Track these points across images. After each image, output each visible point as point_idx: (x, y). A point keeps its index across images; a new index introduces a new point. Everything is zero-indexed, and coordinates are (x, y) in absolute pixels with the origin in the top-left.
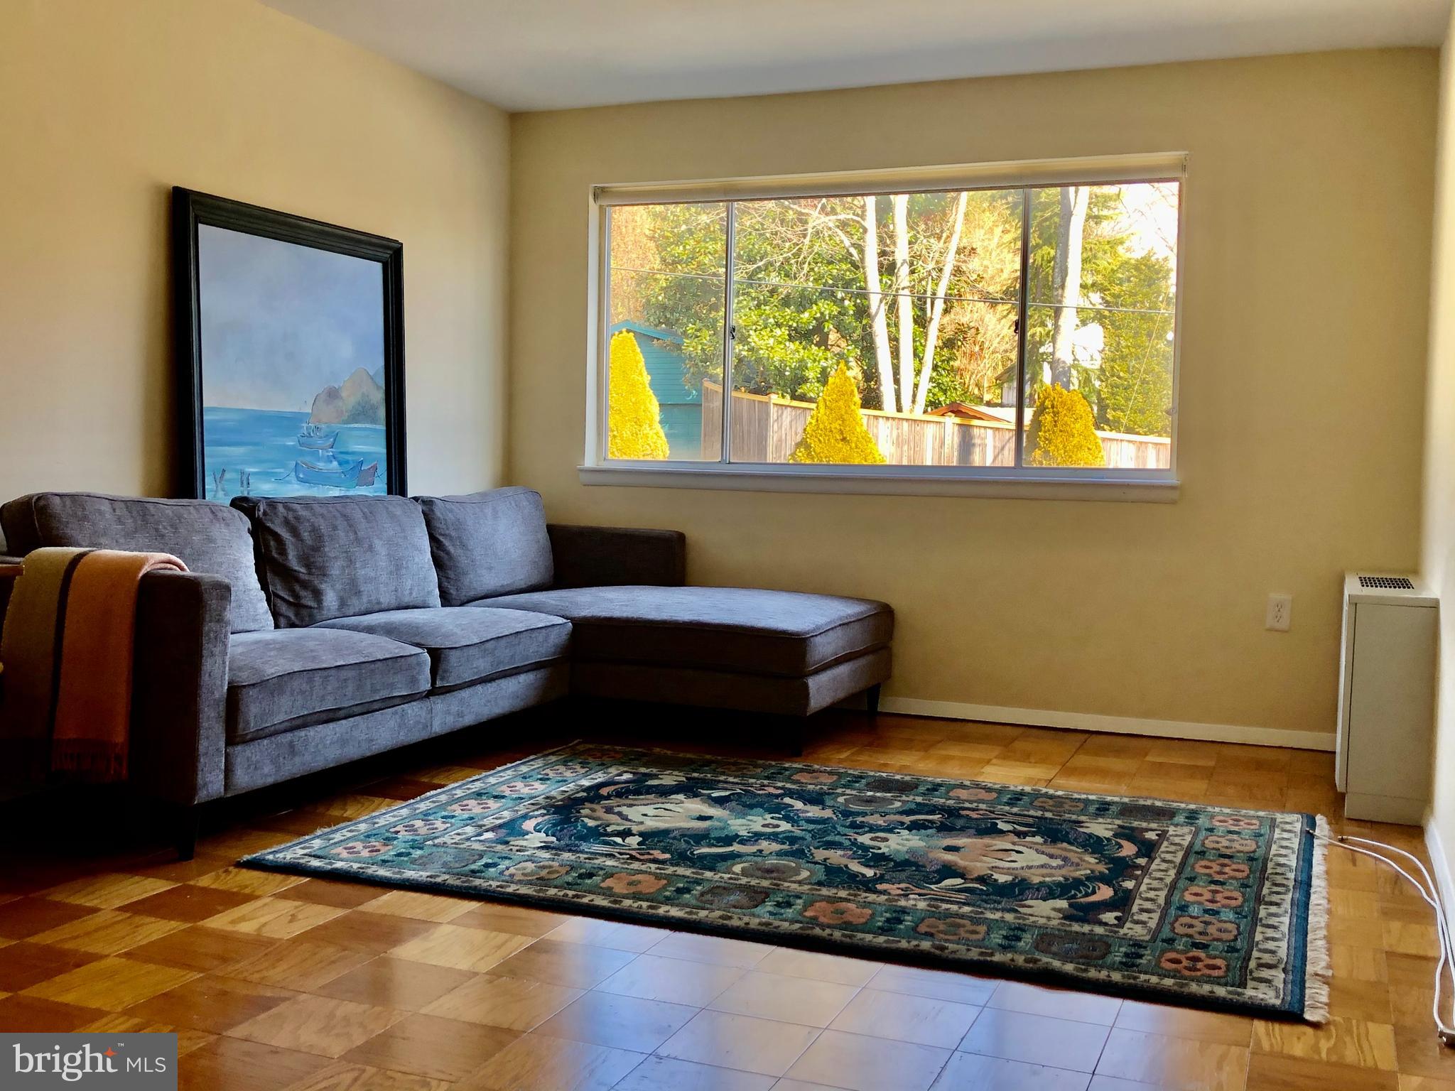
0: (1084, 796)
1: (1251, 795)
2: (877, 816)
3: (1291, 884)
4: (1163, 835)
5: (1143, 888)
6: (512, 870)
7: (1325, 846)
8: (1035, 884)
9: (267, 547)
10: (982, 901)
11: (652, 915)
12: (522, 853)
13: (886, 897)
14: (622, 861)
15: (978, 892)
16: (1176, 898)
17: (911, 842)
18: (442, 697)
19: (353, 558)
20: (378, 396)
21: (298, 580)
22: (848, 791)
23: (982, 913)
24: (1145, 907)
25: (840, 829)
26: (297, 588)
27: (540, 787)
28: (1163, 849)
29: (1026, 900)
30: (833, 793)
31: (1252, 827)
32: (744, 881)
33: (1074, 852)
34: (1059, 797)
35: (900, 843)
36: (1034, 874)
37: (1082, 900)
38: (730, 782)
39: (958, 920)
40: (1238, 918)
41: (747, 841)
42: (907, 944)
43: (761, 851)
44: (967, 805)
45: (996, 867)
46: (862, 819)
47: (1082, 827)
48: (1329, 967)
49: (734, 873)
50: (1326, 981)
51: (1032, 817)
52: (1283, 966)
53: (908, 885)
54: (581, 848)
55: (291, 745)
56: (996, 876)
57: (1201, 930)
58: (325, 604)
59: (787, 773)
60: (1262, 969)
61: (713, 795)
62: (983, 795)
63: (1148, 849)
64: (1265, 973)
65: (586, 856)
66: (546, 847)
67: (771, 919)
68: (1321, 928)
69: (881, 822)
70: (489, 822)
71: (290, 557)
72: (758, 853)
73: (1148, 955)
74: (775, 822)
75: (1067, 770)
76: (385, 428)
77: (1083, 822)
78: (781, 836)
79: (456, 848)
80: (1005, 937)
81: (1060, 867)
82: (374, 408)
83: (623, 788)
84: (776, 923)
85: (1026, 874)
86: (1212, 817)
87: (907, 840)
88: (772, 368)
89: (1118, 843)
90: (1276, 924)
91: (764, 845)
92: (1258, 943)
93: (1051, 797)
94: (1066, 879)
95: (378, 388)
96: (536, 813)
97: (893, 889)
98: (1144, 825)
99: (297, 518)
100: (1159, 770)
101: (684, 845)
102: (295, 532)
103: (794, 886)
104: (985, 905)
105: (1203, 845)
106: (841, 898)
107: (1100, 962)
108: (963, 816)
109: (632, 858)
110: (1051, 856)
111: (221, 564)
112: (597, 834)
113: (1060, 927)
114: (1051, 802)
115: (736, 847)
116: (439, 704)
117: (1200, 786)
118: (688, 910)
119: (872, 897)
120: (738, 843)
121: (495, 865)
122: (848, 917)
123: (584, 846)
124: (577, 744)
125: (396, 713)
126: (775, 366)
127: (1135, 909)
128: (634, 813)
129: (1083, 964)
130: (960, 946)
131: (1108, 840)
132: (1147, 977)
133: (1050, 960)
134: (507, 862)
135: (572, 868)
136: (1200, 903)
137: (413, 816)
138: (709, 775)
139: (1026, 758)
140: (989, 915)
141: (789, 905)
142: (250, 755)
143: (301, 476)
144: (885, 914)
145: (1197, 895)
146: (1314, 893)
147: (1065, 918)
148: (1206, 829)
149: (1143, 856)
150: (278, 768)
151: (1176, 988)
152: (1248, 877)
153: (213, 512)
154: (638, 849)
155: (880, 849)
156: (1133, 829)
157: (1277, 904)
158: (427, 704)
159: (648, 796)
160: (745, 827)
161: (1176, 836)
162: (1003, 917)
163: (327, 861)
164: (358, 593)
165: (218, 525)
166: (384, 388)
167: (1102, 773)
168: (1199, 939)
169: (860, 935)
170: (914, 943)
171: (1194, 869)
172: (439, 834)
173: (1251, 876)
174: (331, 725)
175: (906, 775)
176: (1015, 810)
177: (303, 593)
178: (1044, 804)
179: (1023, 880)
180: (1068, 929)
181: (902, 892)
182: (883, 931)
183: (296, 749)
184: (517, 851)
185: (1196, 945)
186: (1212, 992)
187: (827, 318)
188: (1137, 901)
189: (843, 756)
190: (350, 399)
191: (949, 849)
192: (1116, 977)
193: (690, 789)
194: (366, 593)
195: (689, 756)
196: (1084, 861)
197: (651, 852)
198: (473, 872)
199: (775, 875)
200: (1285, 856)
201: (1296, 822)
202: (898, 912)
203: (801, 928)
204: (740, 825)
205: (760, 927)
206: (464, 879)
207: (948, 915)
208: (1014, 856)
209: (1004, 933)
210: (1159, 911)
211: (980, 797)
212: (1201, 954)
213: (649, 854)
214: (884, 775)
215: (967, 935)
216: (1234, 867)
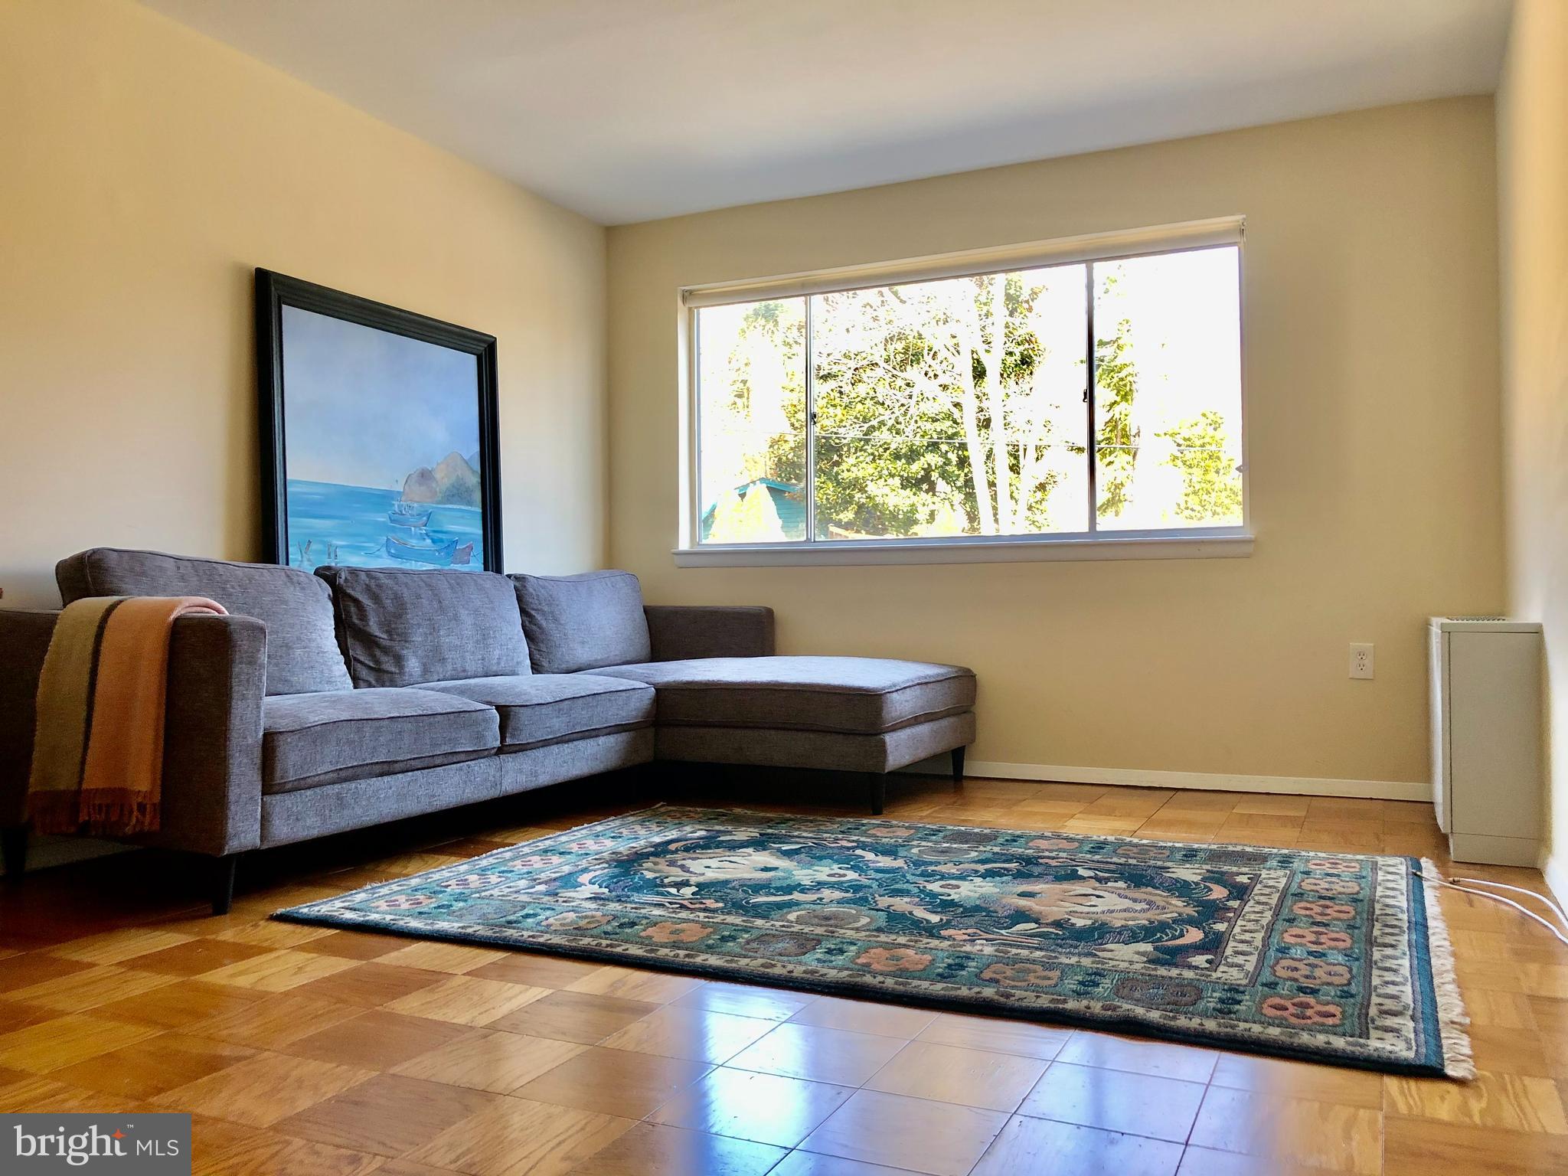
0: (1170, 844)
1: (1347, 842)
2: (951, 865)
3: (1405, 925)
4: (1255, 879)
5: (1237, 930)
6: (551, 920)
7: (1435, 888)
8: (1116, 928)
9: (348, 613)
10: (1057, 945)
11: (688, 964)
12: (568, 904)
13: (950, 943)
14: (671, 910)
15: (1053, 936)
16: (1275, 940)
17: (984, 889)
18: (513, 755)
19: (436, 626)
20: (474, 480)
21: (378, 646)
22: (924, 843)
23: (1056, 957)
24: (1240, 949)
25: (909, 877)
26: (378, 653)
27: (609, 844)
28: (1256, 891)
29: (1105, 944)
30: (908, 845)
31: (1353, 870)
32: (797, 928)
33: (1159, 896)
34: (1143, 845)
35: (969, 891)
36: (1115, 918)
37: (1169, 943)
38: (804, 837)
39: (1028, 965)
40: (1348, 961)
41: (808, 889)
42: (968, 991)
43: (821, 899)
44: (1047, 854)
45: (1074, 912)
46: (933, 868)
47: (1168, 872)
48: (1465, 1014)
49: (788, 921)
50: (1465, 1030)
51: (1115, 863)
52: (1411, 1013)
53: (975, 930)
54: (632, 898)
55: (339, 797)
56: (1073, 920)
57: (1308, 973)
58: (407, 670)
59: (864, 828)
60: (1384, 1016)
61: (783, 848)
62: (1064, 844)
63: (1241, 892)
64: (1391, 1022)
65: (634, 906)
66: (595, 898)
67: (818, 967)
68: (1447, 971)
69: (954, 871)
70: (543, 876)
71: (371, 623)
72: (818, 901)
73: (1247, 1001)
74: (842, 872)
75: (1150, 822)
76: (481, 511)
77: (1169, 868)
78: (846, 885)
79: (502, 900)
80: (1081, 983)
81: (1144, 911)
82: (468, 491)
83: (693, 843)
84: (825, 971)
85: (1106, 918)
86: (1308, 861)
87: (979, 887)
88: (887, 512)
89: (1206, 887)
90: (1394, 967)
91: (826, 893)
92: (1376, 987)
93: (1136, 845)
94: (1151, 922)
95: (474, 472)
96: (597, 867)
97: (959, 934)
98: (1235, 869)
99: (379, 586)
100: (1248, 820)
101: (741, 895)
102: (376, 598)
103: (850, 933)
104: (1060, 950)
105: (1300, 887)
106: (900, 944)
107: (1191, 1009)
108: (1041, 864)
109: (682, 906)
110: (1135, 901)
111: (292, 626)
112: (656, 886)
113: (1144, 971)
114: (1135, 850)
115: (796, 896)
116: (510, 762)
117: (1291, 833)
118: (729, 958)
119: (934, 943)
120: (799, 892)
121: (535, 915)
122: (904, 964)
123: (636, 897)
124: (660, 807)
125: (461, 769)
126: (890, 511)
127: (1229, 951)
128: (696, 866)
129: (1171, 1011)
130: (1028, 993)
131: (1197, 884)
132: (1247, 1026)
133: (1133, 1007)
134: (548, 913)
135: (615, 917)
136: (1301, 945)
137: (469, 872)
138: (783, 831)
139: (1110, 812)
140: (1064, 960)
141: (841, 951)
142: (290, 806)
143: (393, 551)
144: (946, 960)
145: (1299, 938)
146: (1433, 934)
147: (1150, 961)
148: (1301, 872)
149: (1235, 899)
150: (324, 822)
151: (1283, 1038)
152: (1354, 918)
153: (288, 576)
154: (691, 899)
155: (949, 895)
156: (1223, 873)
157: (1392, 946)
158: (496, 760)
159: (717, 850)
160: (809, 877)
161: (1270, 878)
162: (1079, 962)
163: (362, 914)
164: (443, 660)
165: (292, 589)
166: (479, 472)
167: (1190, 825)
168: (1305, 983)
169: (916, 983)
170: (977, 989)
171: (1292, 911)
172: (490, 887)
173: (1358, 917)
174: (386, 779)
175: (986, 829)
176: (1097, 857)
177: (384, 658)
178: (1128, 852)
179: (1103, 924)
180: (1152, 973)
181: (969, 938)
182: (942, 977)
183: (345, 802)
184: (564, 902)
185: (1302, 990)
186: (1328, 1043)
187: (934, 468)
188: (1231, 944)
189: (925, 814)
190: (443, 479)
191: (1022, 895)
192: (1211, 1025)
193: (759, 844)
194: (450, 660)
195: (768, 815)
196: (1170, 904)
197: (704, 901)
198: (509, 922)
199: (832, 922)
200: (1394, 897)
201: (1401, 866)
202: (962, 958)
203: (848, 976)
204: (803, 874)
205: (804, 975)
206: (497, 929)
207: (1016, 960)
208: (1094, 901)
209: (1080, 978)
210: (1256, 953)
211: (1060, 846)
212: (1310, 1000)
213: (702, 903)
214: (963, 828)
215: (1038, 981)
216: (1337, 908)
